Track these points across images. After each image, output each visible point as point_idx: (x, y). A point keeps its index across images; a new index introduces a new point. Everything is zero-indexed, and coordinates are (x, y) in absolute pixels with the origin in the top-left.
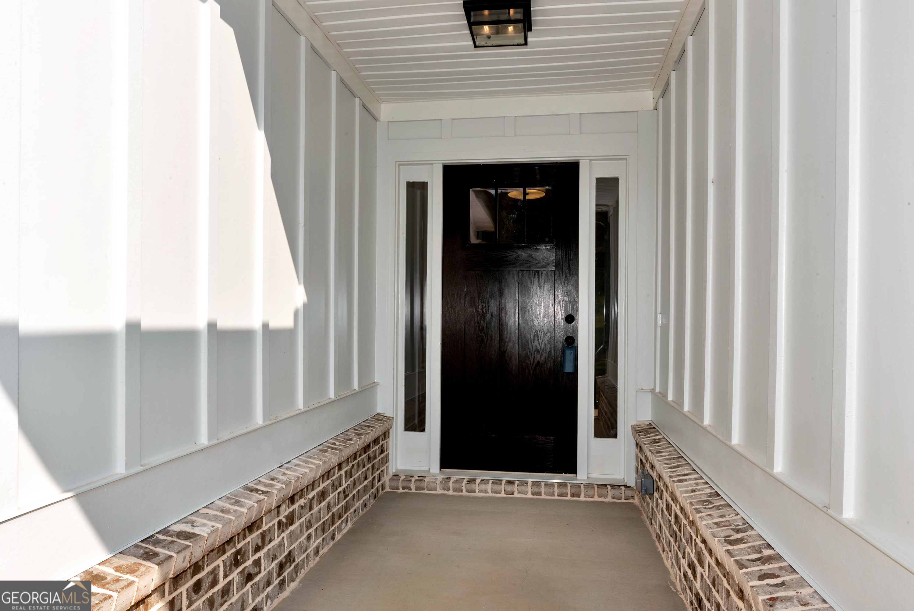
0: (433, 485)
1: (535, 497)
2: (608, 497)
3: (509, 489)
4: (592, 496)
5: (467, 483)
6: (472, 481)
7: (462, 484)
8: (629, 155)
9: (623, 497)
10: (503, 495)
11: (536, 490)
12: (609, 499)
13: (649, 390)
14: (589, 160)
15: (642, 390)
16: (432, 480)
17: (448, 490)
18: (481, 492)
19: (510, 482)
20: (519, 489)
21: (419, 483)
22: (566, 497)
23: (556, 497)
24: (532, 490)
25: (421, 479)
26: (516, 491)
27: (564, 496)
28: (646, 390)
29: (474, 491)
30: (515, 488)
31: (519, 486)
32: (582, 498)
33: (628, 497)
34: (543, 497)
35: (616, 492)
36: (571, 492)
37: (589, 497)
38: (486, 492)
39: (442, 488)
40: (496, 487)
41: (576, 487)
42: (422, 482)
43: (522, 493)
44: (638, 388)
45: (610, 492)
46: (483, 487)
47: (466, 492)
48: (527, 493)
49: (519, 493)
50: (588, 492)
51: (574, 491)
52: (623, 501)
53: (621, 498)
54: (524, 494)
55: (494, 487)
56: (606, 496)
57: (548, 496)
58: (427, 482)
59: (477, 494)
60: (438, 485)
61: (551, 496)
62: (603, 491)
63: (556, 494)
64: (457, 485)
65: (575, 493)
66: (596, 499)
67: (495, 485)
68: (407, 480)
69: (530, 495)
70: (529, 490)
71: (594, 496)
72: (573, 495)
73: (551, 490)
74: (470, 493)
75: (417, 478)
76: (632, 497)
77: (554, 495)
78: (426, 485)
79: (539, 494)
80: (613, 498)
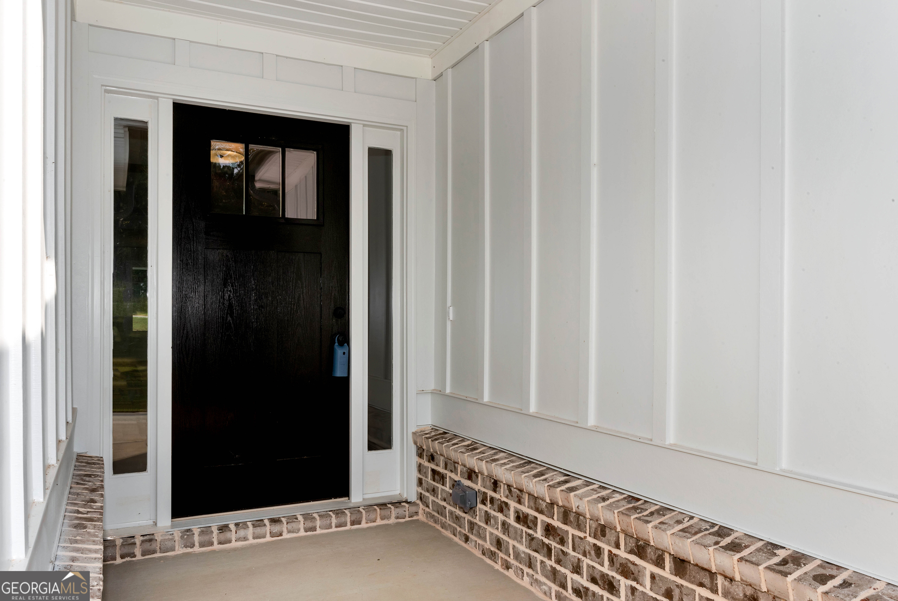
0: (169, 544)
1: (309, 533)
2: (392, 518)
3: (276, 530)
4: (374, 520)
5: (220, 533)
6: (224, 529)
7: (212, 534)
8: (407, 127)
9: (407, 516)
10: (268, 539)
11: (310, 524)
12: (393, 521)
13: (430, 391)
14: (362, 125)
15: (423, 392)
16: (167, 538)
17: (192, 546)
18: (238, 541)
19: (275, 521)
20: (289, 527)
21: (149, 544)
22: (345, 526)
23: (334, 529)
24: (305, 526)
25: (149, 539)
26: (285, 530)
27: (343, 526)
28: (427, 392)
29: (230, 541)
30: (284, 527)
31: (288, 524)
32: (364, 525)
33: (412, 514)
34: (319, 531)
35: (400, 511)
36: (351, 520)
37: (371, 522)
38: (245, 539)
39: (183, 546)
40: (259, 530)
41: (356, 513)
42: (152, 543)
43: (293, 532)
44: (419, 390)
45: (394, 511)
46: (242, 533)
47: (218, 544)
48: (299, 530)
49: (289, 532)
50: (370, 516)
51: (354, 518)
52: (407, 519)
53: (405, 516)
54: (295, 532)
55: (256, 531)
56: (389, 518)
57: (325, 529)
58: (160, 542)
59: (234, 544)
60: (177, 543)
61: (328, 529)
62: (386, 512)
63: (333, 525)
64: (206, 538)
65: (356, 520)
66: (379, 522)
67: (258, 528)
68: (129, 544)
69: (302, 533)
70: (302, 526)
71: (376, 519)
72: (353, 523)
73: (328, 522)
74: (223, 544)
75: (142, 538)
76: (416, 513)
77: (331, 527)
78: (159, 546)
79: (314, 529)
80: (397, 518)
